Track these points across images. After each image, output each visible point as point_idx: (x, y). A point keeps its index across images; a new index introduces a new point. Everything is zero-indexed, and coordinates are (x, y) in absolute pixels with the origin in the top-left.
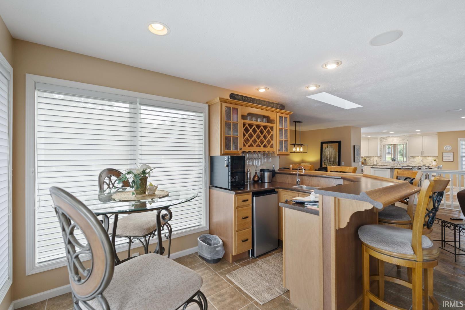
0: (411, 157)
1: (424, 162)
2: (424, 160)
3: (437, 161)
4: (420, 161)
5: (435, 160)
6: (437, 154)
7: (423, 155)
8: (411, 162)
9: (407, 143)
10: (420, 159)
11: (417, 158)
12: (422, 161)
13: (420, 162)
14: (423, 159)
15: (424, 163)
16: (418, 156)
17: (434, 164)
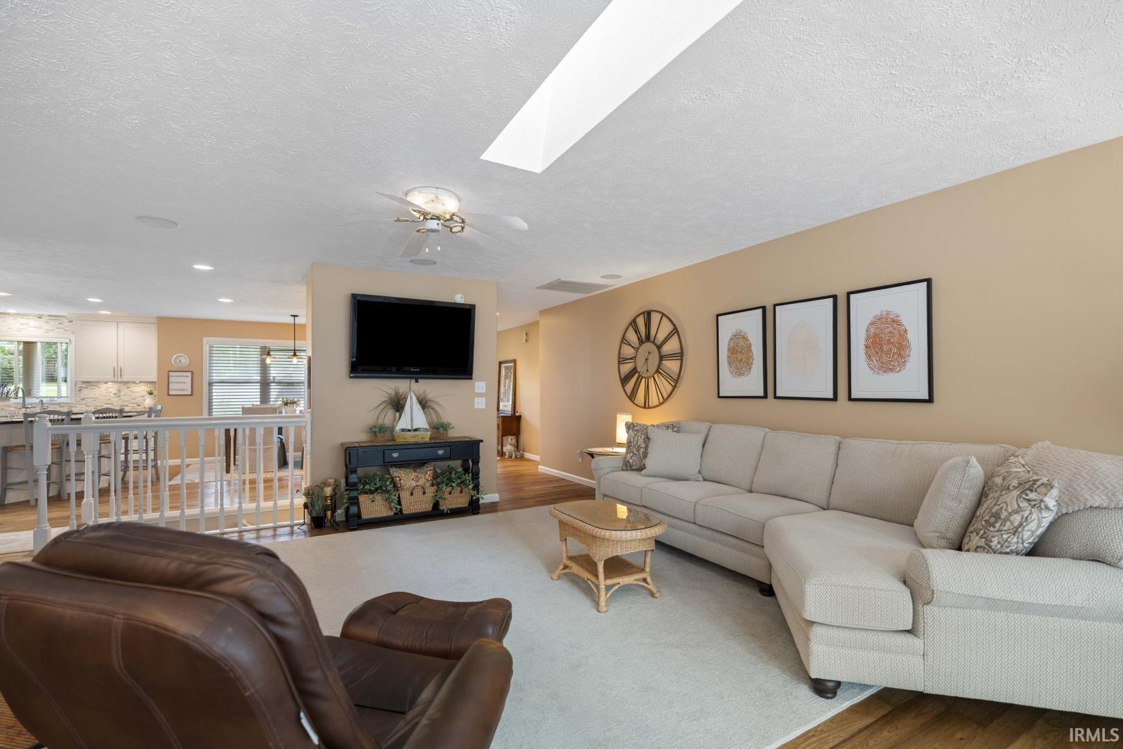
0: (84, 386)
1: (122, 397)
2: (122, 393)
3: (155, 396)
4: (112, 395)
5: (151, 393)
6: (154, 378)
7: (120, 380)
8: (83, 399)
9: (73, 339)
10: (110, 390)
11: (104, 387)
12: (118, 395)
13: (110, 399)
14: (119, 391)
15: (124, 401)
16: (106, 383)
17: (149, 402)
